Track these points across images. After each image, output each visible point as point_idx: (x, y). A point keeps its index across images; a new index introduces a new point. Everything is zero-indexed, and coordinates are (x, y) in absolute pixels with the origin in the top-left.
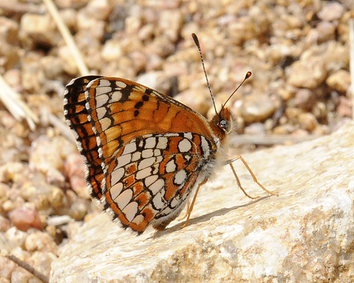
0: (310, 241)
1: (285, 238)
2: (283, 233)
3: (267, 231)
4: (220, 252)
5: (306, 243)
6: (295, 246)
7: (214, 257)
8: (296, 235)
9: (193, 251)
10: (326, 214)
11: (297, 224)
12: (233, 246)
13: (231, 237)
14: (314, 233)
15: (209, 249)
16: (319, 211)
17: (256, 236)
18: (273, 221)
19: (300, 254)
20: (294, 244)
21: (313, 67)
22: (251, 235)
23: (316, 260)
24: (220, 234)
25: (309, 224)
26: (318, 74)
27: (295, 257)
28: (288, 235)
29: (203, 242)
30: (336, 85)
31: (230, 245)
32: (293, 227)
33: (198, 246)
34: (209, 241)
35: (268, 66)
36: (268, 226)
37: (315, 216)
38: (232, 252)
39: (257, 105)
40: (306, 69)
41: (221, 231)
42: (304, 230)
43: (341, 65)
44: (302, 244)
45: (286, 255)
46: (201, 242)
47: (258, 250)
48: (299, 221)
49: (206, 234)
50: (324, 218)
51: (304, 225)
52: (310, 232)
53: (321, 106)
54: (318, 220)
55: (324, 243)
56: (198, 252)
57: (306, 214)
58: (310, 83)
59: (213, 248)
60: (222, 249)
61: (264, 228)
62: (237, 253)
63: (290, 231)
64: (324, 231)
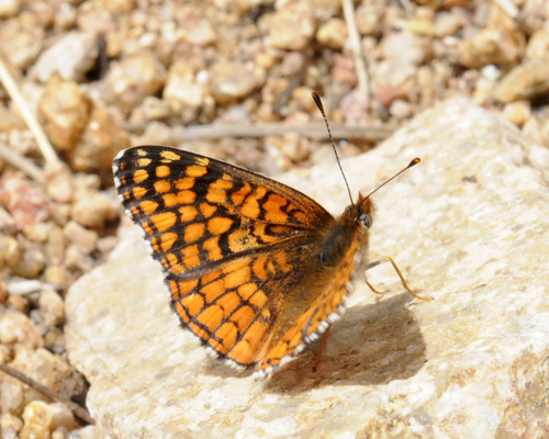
0: (524, 396)
1: (493, 397)
2: (490, 390)
3: (466, 388)
4: (409, 424)
5: (520, 401)
6: (508, 408)
7: (403, 433)
8: (507, 392)
9: (378, 428)
10: (539, 356)
11: (505, 376)
12: (426, 415)
13: (422, 402)
14: (528, 385)
15: (395, 422)
16: (529, 353)
17: (454, 397)
18: (471, 373)
19: (515, 419)
20: (506, 405)
21: (300, 21)
22: (446, 395)
23: (535, 424)
24: (403, 397)
25: (520, 373)
26: (307, 29)
27: (509, 423)
28: (496, 393)
29: (385, 412)
30: (331, 40)
31: (421, 414)
32: (501, 381)
33: (382, 421)
34: (393, 411)
35: (233, 19)
36: (466, 381)
37: (526, 362)
38: (424, 423)
39: (233, 79)
40: (290, 24)
41: (402, 392)
42: (514, 383)
43: (332, 10)
44: (517, 405)
45: (498, 422)
46: (383, 413)
47: (461, 419)
48: (506, 370)
49: (385, 398)
50: (536, 361)
51: (513, 376)
52: (521, 385)
53: (313, 71)
54: (530, 366)
55: (541, 397)
56: (383, 429)
57: (513, 359)
58: (299, 42)
59: (399, 420)
60: (412, 421)
61: (462, 384)
62: (431, 424)
63: (497, 387)
64: (539, 381)
